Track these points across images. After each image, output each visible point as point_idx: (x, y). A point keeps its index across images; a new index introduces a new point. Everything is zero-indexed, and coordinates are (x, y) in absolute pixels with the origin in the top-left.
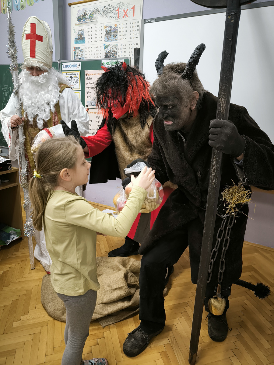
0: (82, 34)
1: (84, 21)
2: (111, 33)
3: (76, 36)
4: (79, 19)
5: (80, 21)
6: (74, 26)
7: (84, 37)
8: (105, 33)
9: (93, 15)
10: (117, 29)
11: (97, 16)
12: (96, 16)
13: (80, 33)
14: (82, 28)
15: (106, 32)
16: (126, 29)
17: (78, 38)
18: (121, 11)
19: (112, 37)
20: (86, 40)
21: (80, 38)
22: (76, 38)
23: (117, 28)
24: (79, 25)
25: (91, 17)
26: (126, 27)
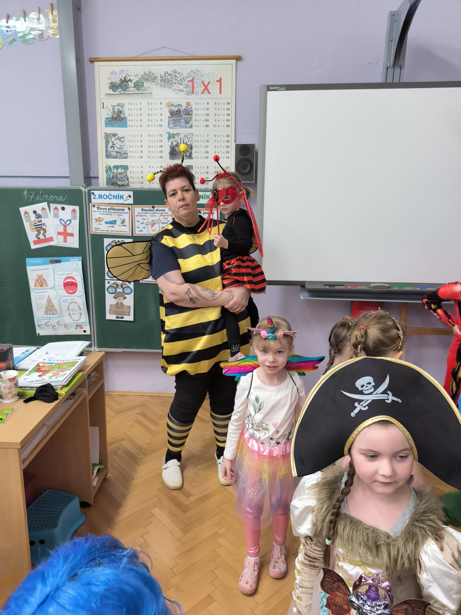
0: (121, 112)
1: (124, 90)
2: (180, 115)
3: (108, 114)
4: (113, 87)
5: (117, 90)
6: (103, 96)
7: (126, 118)
8: (169, 115)
9: (143, 83)
10: (192, 111)
11: (152, 86)
12: (149, 85)
13: (116, 110)
14: (121, 102)
15: (171, 113)
16: (207, 112)
17: (112, 117)
18: (198, 83)
19: (183, 121)
20: (129, 123)
21: (116, 118)
22: (109, 118)
23: (191, 108)
24: (113, 96)
25: (138, 86)
26: (208, 109)
